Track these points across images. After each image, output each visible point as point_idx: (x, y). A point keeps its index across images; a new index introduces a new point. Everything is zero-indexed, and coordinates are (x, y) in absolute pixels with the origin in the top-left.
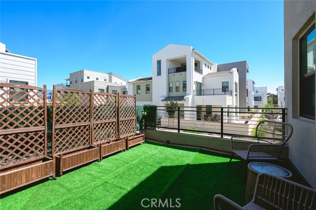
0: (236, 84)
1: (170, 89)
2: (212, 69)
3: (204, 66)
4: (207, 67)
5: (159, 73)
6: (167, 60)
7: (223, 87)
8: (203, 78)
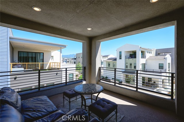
0: (169, 64)
1: (126, 67)
2: (152, 53)
3: (147, 53)
4: (149, 53)
5: (120, 58)
6: (125, 51)
7: (159, 66)
8: (146, 60)
